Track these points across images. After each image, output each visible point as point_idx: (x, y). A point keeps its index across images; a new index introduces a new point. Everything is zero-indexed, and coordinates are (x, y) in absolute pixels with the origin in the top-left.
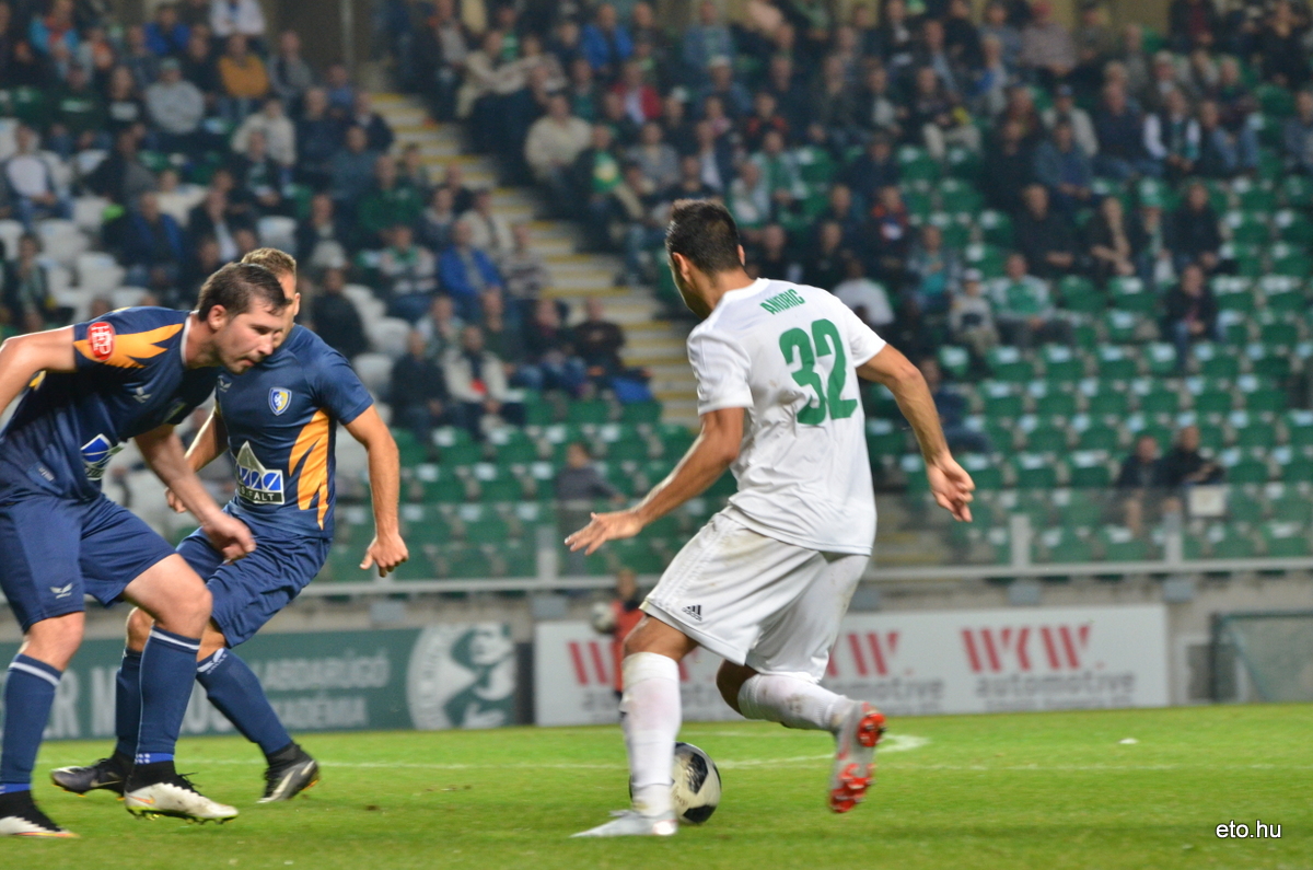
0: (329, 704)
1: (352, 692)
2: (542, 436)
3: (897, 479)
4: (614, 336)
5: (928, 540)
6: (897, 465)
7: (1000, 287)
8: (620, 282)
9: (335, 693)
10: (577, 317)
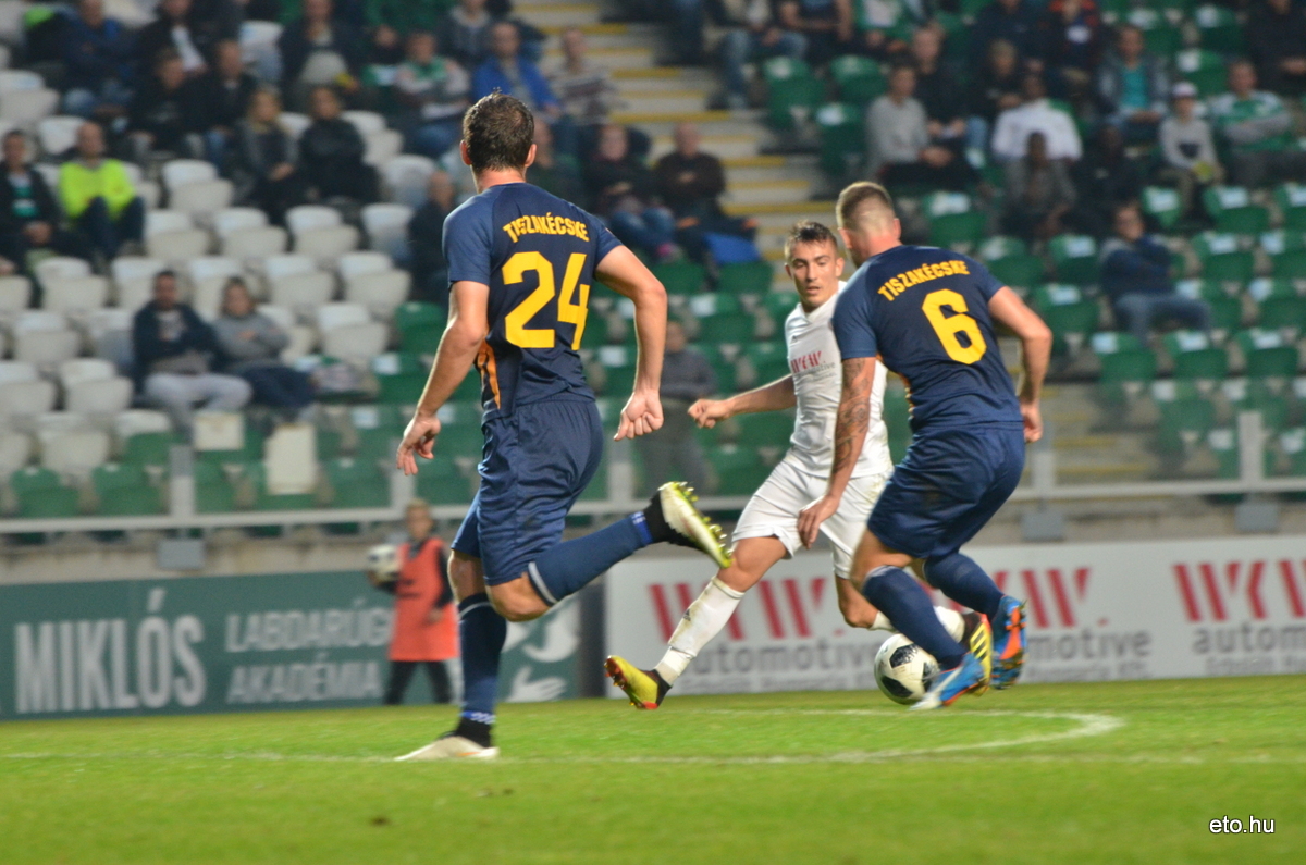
0: (331, 669)
1: (362, 654)
2: (613, 308)
3: (1088, 365)
4: (710, 173)
5: (1129, 444)
6: (1086, 344)
7: (1224, 104)
8: (718, 104)
9: (339, 655)
10: (662, 147)
